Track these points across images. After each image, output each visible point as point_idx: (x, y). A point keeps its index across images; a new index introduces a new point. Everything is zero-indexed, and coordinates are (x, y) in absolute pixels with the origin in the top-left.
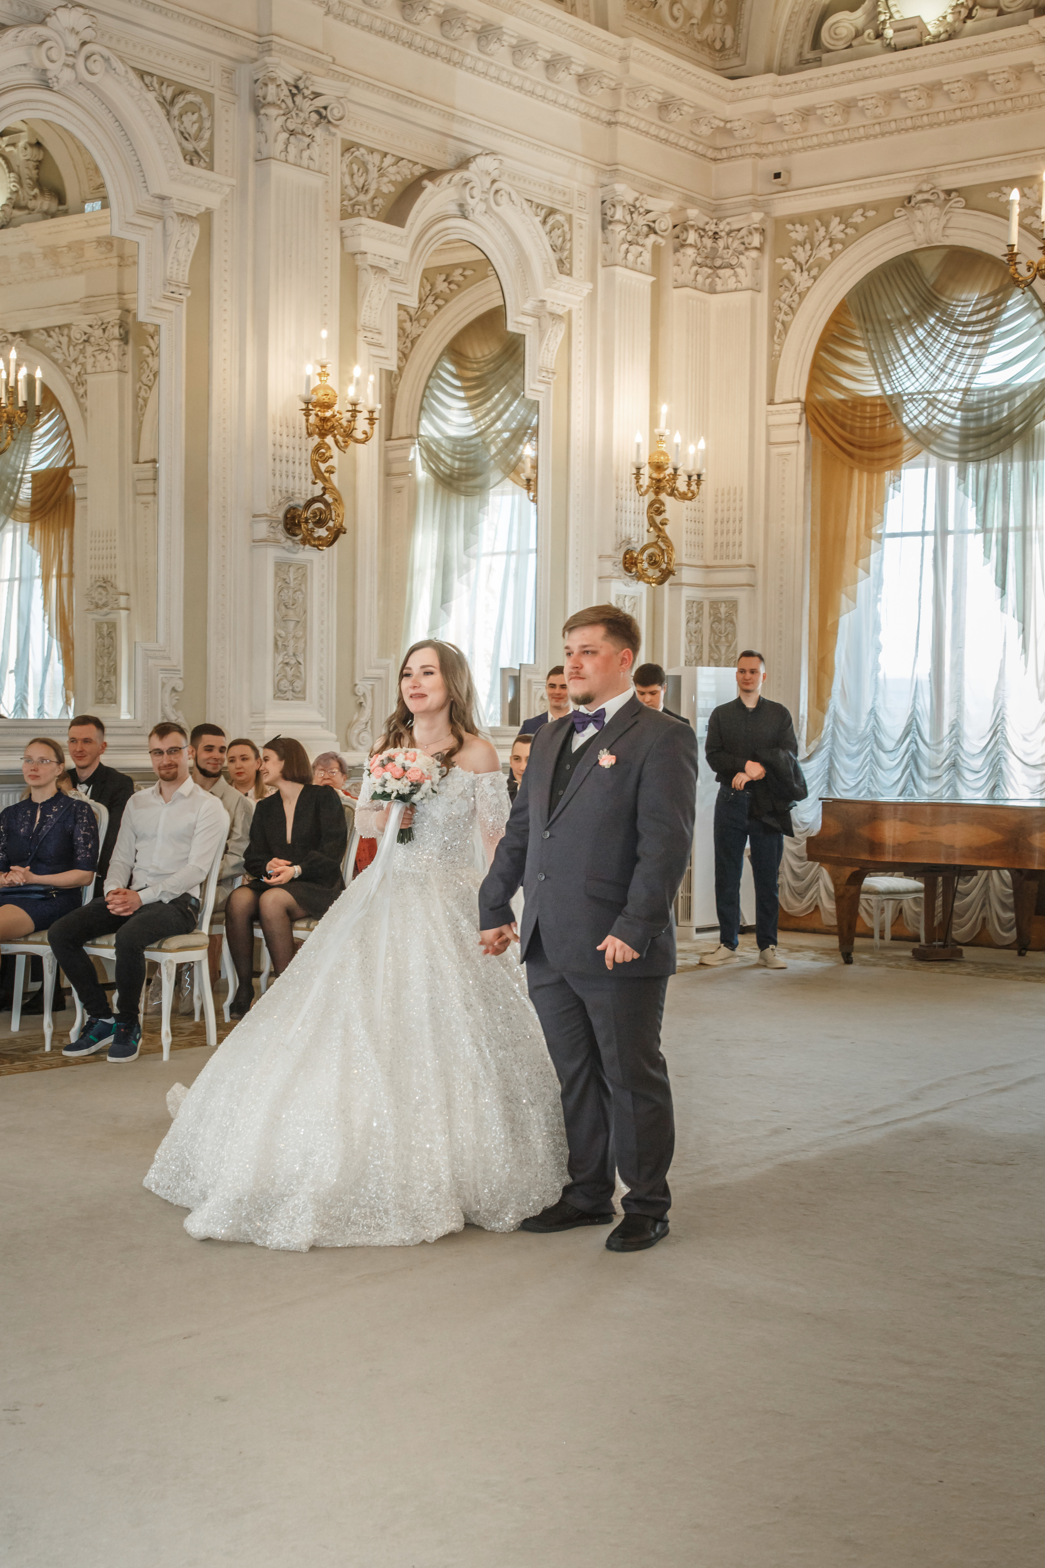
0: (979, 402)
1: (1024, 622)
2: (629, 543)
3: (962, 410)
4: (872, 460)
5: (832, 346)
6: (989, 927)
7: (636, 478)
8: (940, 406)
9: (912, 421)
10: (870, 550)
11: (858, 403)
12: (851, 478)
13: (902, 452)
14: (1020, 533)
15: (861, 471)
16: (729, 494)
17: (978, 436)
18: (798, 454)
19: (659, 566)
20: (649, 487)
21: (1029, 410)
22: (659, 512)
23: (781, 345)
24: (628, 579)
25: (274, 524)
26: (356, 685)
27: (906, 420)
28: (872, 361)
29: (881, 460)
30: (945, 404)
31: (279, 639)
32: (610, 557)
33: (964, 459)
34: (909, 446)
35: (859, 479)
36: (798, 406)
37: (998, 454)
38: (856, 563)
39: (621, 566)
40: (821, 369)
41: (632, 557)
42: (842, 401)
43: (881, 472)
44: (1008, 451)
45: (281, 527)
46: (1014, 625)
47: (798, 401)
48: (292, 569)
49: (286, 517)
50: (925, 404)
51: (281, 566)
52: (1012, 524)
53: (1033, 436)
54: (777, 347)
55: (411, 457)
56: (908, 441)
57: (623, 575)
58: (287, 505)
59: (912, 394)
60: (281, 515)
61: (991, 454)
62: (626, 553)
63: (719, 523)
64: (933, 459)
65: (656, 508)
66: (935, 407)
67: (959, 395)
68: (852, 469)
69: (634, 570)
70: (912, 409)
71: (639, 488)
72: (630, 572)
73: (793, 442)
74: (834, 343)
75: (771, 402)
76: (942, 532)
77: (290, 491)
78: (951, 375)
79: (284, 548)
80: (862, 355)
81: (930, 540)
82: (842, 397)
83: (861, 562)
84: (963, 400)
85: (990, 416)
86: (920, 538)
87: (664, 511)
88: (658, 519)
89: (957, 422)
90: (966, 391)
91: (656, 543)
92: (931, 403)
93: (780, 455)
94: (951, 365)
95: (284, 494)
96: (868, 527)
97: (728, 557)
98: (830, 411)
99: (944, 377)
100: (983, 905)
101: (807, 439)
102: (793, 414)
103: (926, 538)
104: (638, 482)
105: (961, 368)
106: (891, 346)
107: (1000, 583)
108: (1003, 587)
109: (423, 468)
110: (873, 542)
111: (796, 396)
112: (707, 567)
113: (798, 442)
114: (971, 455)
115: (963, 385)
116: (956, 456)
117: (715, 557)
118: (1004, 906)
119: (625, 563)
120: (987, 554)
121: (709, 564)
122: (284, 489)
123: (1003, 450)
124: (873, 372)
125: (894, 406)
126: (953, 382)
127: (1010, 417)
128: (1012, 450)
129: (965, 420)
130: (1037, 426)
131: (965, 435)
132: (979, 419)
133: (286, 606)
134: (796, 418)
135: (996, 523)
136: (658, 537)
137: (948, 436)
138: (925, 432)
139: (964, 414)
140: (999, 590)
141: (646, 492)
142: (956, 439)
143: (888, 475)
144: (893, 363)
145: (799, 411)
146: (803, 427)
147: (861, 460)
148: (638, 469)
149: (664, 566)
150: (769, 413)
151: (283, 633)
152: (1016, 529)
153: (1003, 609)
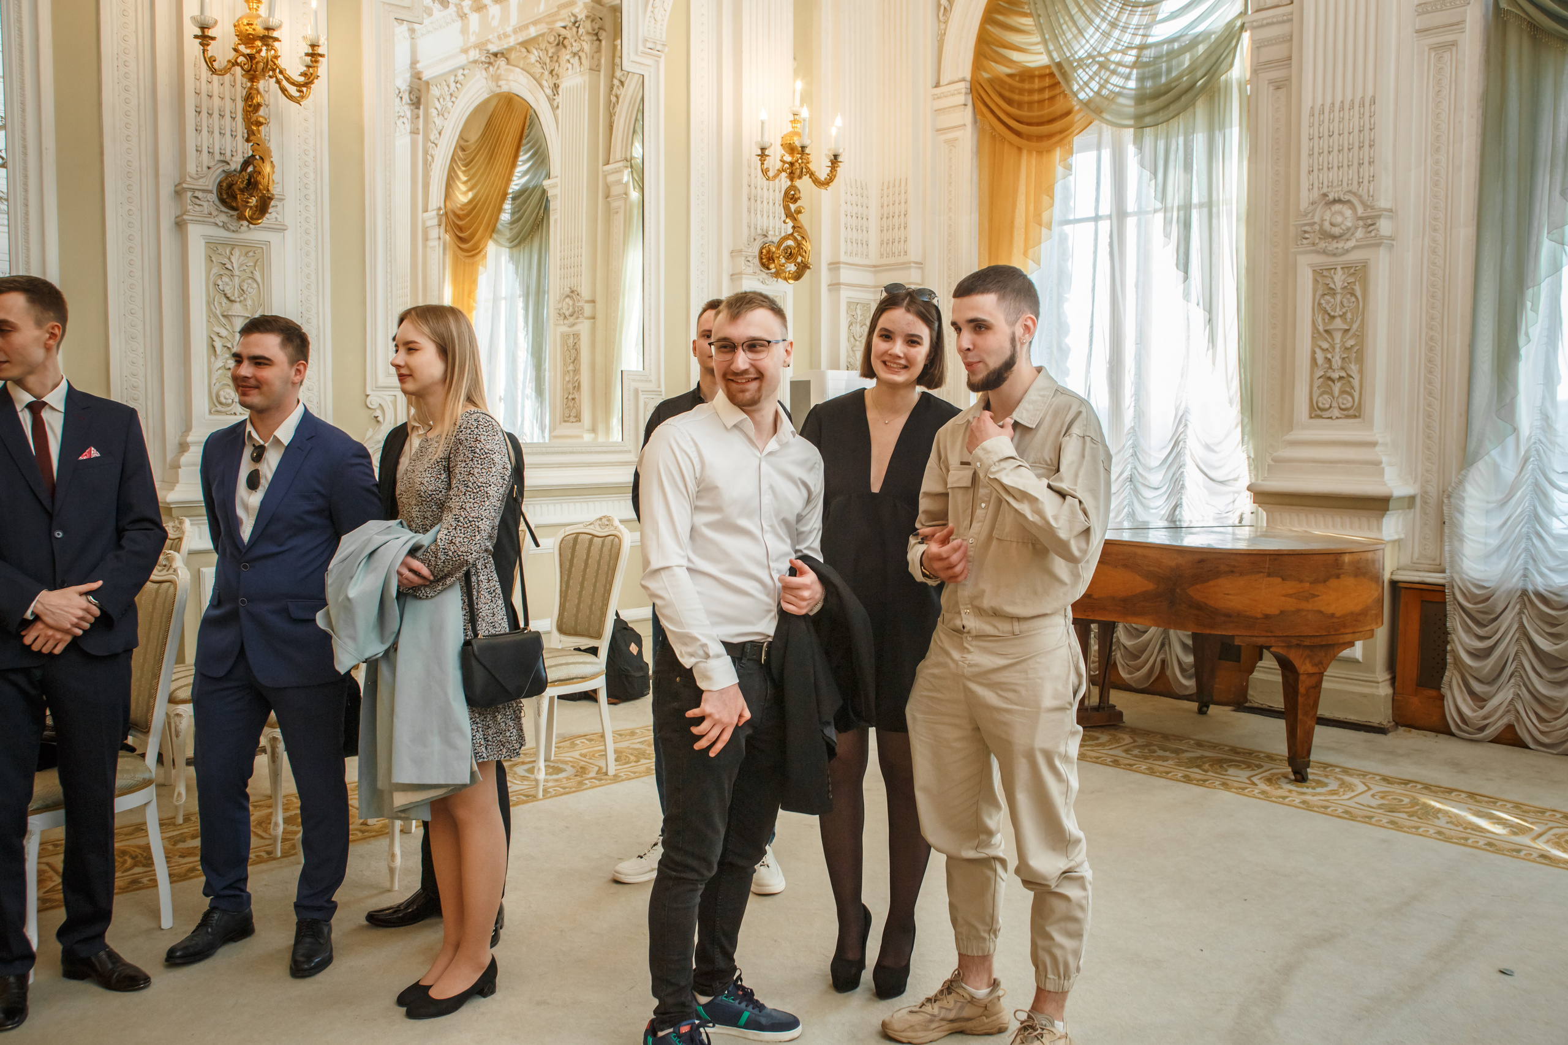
0: (1156, 58)
1: (1210, 312)
2: (766, 236)
3: (1137, 68)
4: (1040, 138)
5: (1000, 18)
6: (1168, 673)
7: (760, 160)
8: (1112, 67)
9: (1082, 88)
10: (1040, 238)
11: (1027, 75)
12: (1019, 160)
13: (1071, 124)
14: (1205, 210)
15: (1030, 152)
16: (894, 186)
17: (1156, 96)
18: (966, 138)
19: (796, 259)
20: (780, 171)
21: (1214, 59)
22: (795, 200)
23: (946, 22)
24: (764, 275)
25: (197, 194)
26: (368, 396)
27: (1076, 87)
28: (1040, 27)
29: (1050, 136)
30: (1119, 64)
31: (216, 338)
32: (741, 251)
33: (1140, 123)
34: (1077, 117)
35: (1028, 163)
36: (963, 86)
37: (1178, 114)
38: (1025, 254)
39: (757, 261)
40: (987, 43)
41: (769, 252)
42: (1010, 76)
43: (1049, 151)
44: (1190, 110)
45: (213, 197)
46: (1198, 315)
47: (964, 80)
48: (237, 252)
49: (220, 185)
50: (1095, 68)
51: (213, 247)
52: (1195, 200)
53: (1219, 89)
54: (943, 26)
55: (625, 179)
56: (1080, 110)
57: (758, 271)
58: (220, 170)
59: (1081, 59)
60: (211, 182)
61: (1171, 115)
62: (762, 248)
63: (885, 219)
64: (1107, 131)
65: (791, 196)
66: (1107, 69)
67: (1134, 52)
68: (1020, 149)
69: (772, 266)
70: (1083, 75)
71: (765, 172)
72: (768, 269)
73: (960, 126)
74: (1001, 13)
75: (937, 85)
76: (1120, 214)
77: (228, 154)
78: (1124, 29)
79: (216, 224)
80: (1027, 22)
81: (1105, 226)
82: (1008, 71)
83: (1030, 252)
84: (1138, 57)
85: (1169, 71)
86: (1092, 224)
87: (799, 198)
88: (793, 207)
89: (1132, 84)
90: (1142, 47)
91: (792, 234)
92: (1102, 66)
93: (947, 141)
94: (1124, 17)
95: (217, 157)
96: (1038, 215)
97: (893, 254)
98: (998, 88)
99: (1116, 33)
100: (1163, 645)
101: (975, 121)
102: (958, 96)
103: (1101, 223)
104: (762, 164)
105: (1135, 20)
106: (1059, 6)
107: (1181, 266)
108: (1186, 272)
109: (634, 188)
110: (1044, 231)
111: (961, 76)
112: (875, 266)
113: (965, 125)
114: (1148, 120)
115: (1138, 41)
116: (1131, 122)
117: (882, 256)
118: (1185, 646)
119: (761, 259)
120: (1167, 235)
121: (874, 263)
122: (217, 151)
123: (1185, 109)
124: (1039, 39)
125: (1064, 74)
126: (1127, 38)
127: (1192, 69)
128: (1194, 109)
129: (1141, 79)
130: (1223, 78)
131: (1141, 98)
132: (1156, 76)
133: (228, 298)
134: (961, 99)
135: (1175, 198)
136: (794, 227)
137: (1121, 100)
138: (1098, 99)
139: (1140, 71)
140: (1182, 274)
141: (776, 176)
142: (1131, 102)
143: (1058, 153)
144: (1061, 26)
145: (964, 91)
146: (969, 109)
147: (1029, 138)
148: (763, 149)
149: (799, 259)
150: (936, 98)
151: (224, 333)
152: (1201, 205)
153: (1186, 296)
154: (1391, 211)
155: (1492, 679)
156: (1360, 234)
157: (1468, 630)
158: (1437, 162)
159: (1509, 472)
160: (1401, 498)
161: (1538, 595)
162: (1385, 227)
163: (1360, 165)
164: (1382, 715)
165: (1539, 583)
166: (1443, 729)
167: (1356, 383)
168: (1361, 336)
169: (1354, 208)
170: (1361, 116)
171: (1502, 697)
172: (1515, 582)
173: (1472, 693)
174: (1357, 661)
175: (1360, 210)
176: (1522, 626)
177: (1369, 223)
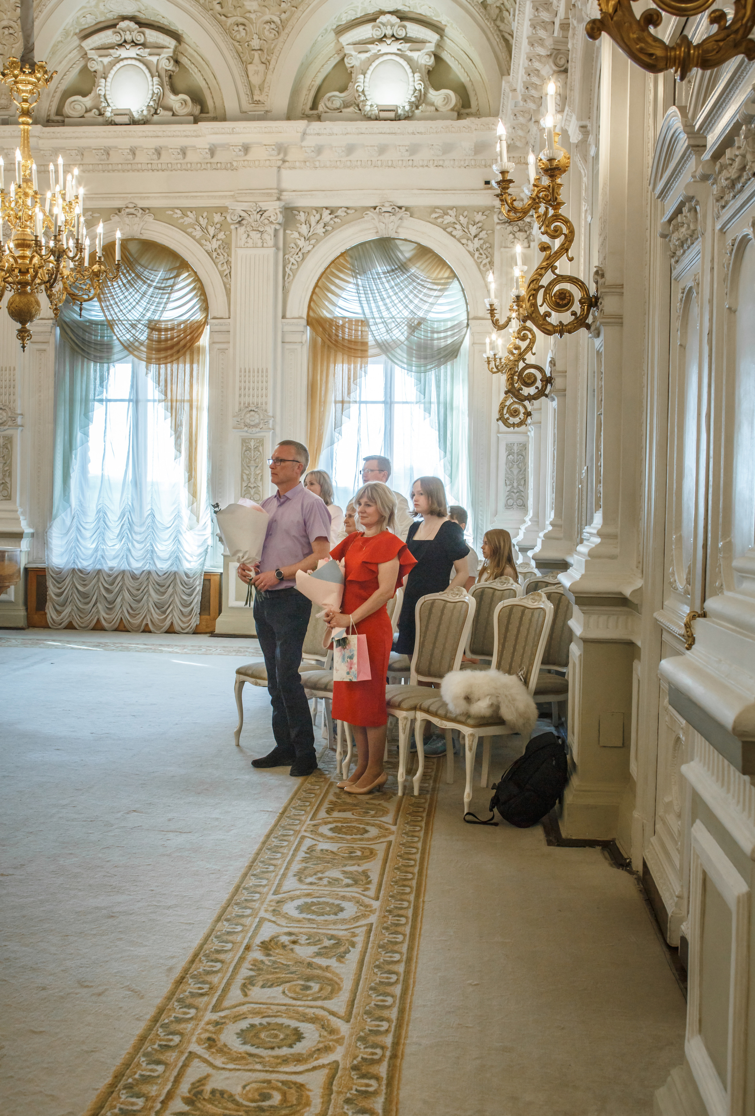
154: (22, 415)
155: (63, 605)
156: (10, 423)
157: (54, 585)
158: (40, 396)
159: (68, 522)
160: (28, 533)
161: (80, 570)
162: (19, 420)
163: (10, 395)
164: (22, 623)
165: (80, 567)
166: (46, 626)
167: (9, 485)
168: (10, 465)
169: (7, 413)
170: (10, 375)
171: (67, 610)
172: (71, 566)
173: (56, 610)
174: (11, 602)
175: (9, 414)
176: (73, 582)
177: (14, 420)
